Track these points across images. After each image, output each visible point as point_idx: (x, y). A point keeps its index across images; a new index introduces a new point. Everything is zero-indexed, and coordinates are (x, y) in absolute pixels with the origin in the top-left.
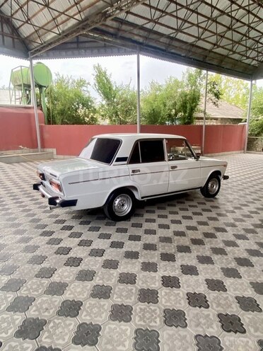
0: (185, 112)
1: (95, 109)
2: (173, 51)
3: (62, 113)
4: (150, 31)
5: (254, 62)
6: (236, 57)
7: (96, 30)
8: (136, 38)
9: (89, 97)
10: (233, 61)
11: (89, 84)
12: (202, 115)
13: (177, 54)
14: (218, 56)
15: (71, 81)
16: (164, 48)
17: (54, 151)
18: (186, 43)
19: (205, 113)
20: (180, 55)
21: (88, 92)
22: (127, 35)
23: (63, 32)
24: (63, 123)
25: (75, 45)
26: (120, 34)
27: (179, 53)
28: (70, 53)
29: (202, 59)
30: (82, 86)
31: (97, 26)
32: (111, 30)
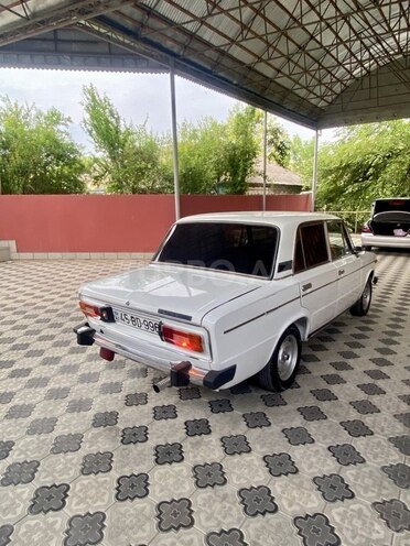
0: (234, 174)
1: (83, 166)
2: (221, 74)
3: (23, 172)
4: (192, 36)
5: (322, 104)
6: (303, 93)
7: (102, 20)
8: (169, 44)
9: (72, 144)
10: (297, 98)
11: (69, 119)
12: (260, 180)
13: (227, 81)
14: (280, 89)
15: (33, 112)
16: (209, 67)
17: (12, 244)
18: (242, 63)
19: (265, 177)
20: (230, 82)
21: (67, 134)
22: (156, 38)
23: (34, 15)
24: (26, 191)
25: (51, 46)
26: (143, 34)
27: (230, 79)
28: (39, 58)
29: (260, 92)
30: (57, 123)
31: (107, 12)
32: (129, 24)
